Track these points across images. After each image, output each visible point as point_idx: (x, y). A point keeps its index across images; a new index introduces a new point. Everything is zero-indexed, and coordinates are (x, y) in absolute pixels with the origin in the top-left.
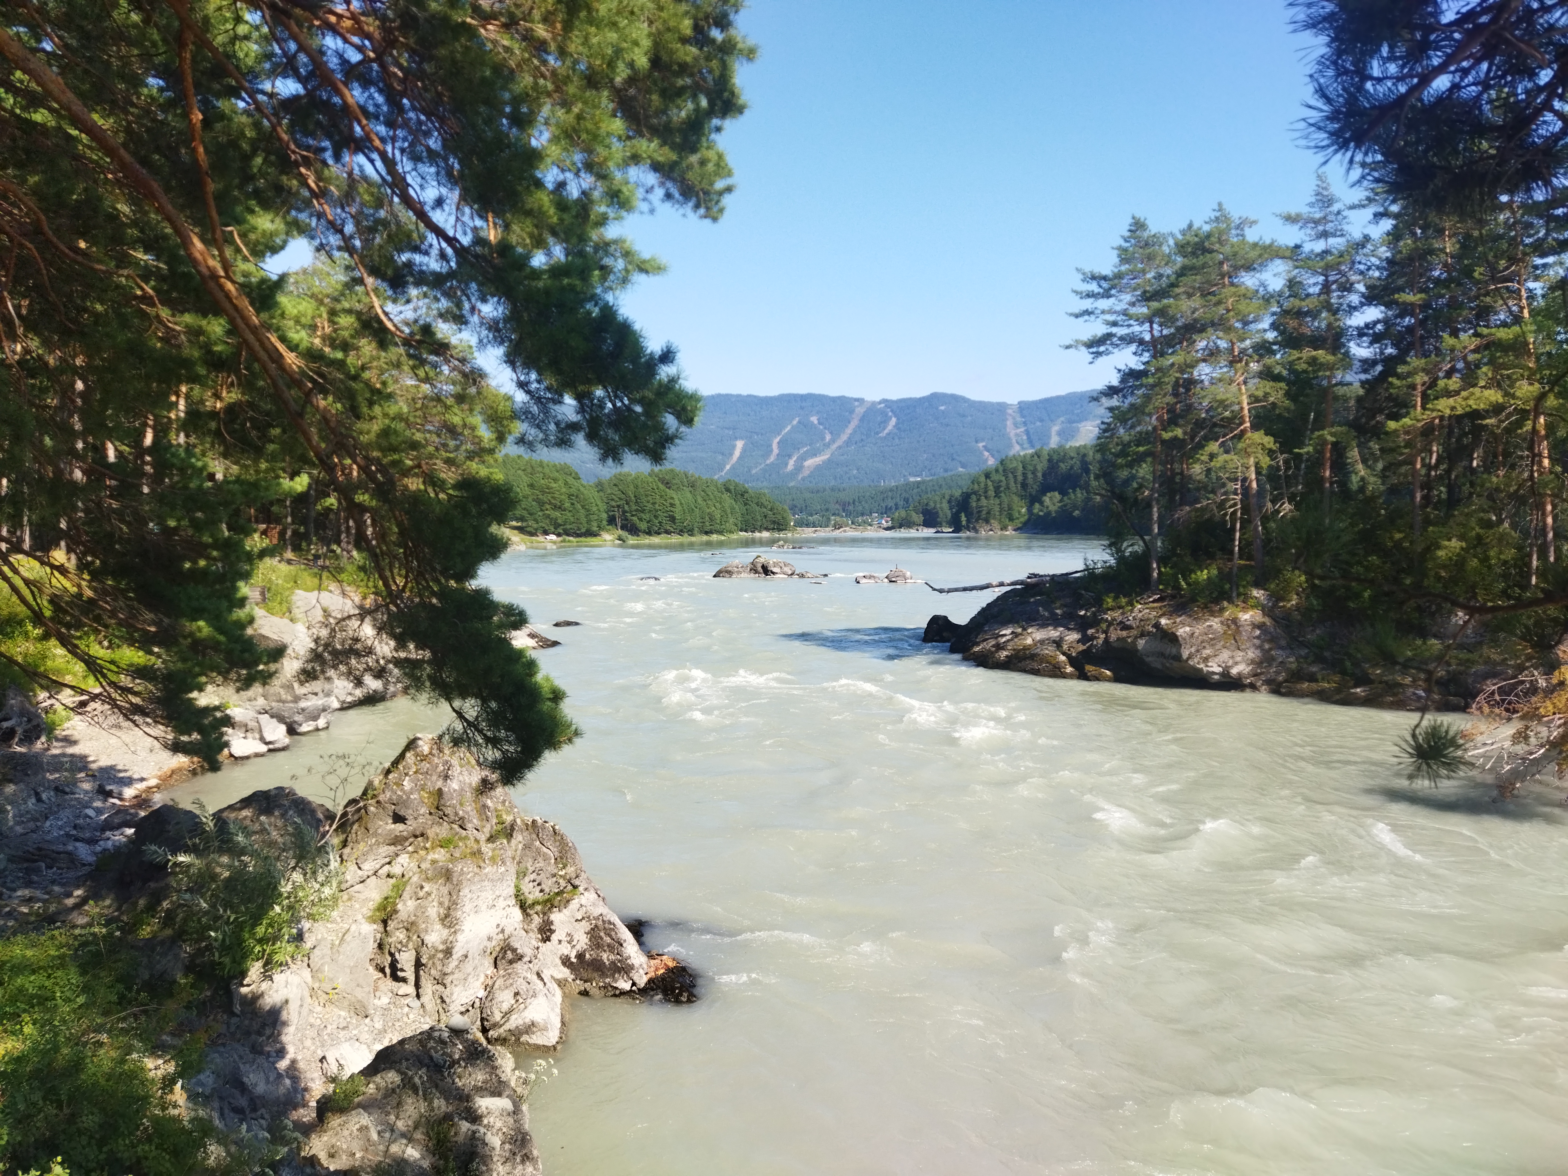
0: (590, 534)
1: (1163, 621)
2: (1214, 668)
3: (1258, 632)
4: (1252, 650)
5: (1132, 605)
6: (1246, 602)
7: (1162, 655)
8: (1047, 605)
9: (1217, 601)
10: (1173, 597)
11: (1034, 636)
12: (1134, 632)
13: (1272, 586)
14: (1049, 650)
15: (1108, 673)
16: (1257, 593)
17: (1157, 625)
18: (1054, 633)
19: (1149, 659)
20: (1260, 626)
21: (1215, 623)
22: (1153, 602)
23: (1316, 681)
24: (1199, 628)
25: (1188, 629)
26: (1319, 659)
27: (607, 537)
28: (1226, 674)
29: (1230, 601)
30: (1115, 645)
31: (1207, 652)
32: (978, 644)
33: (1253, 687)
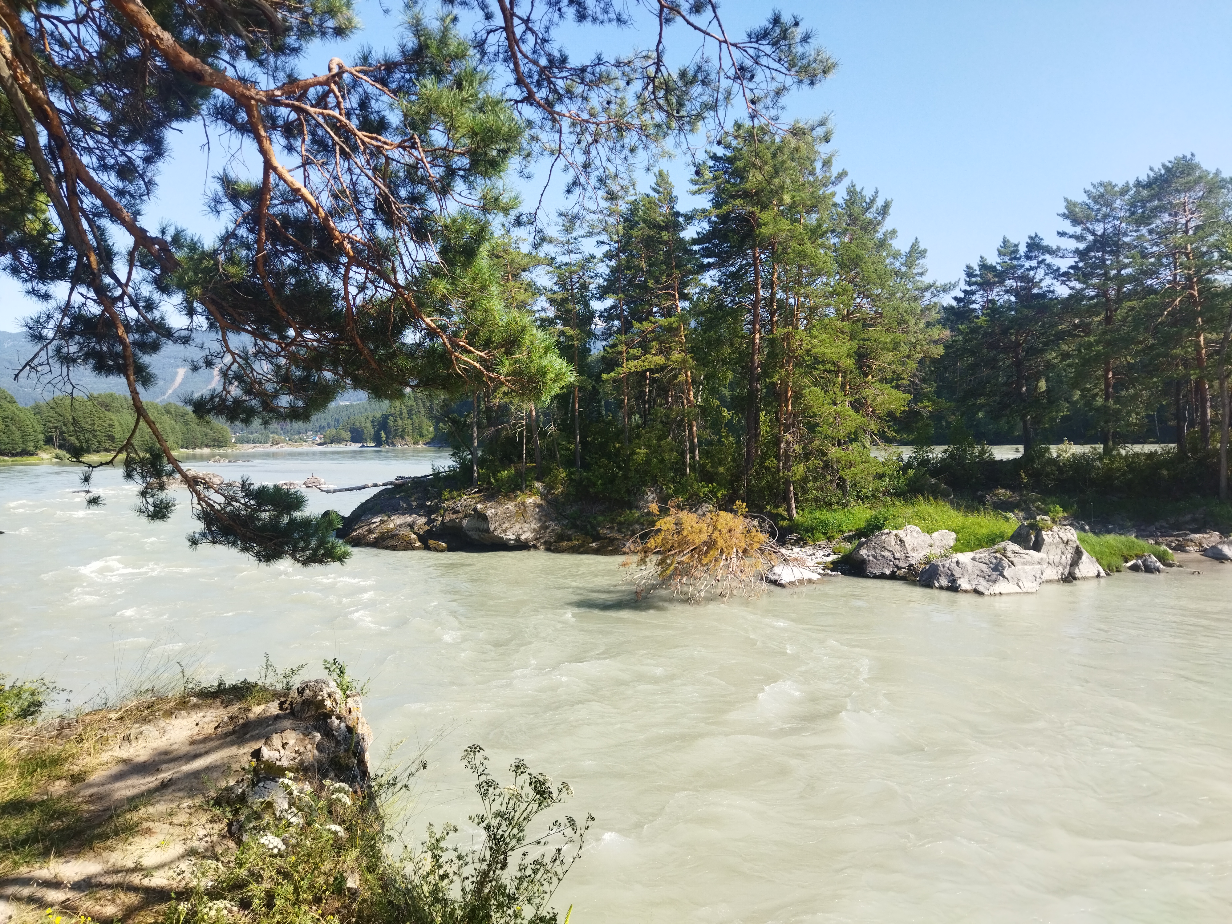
0: (25, 453)
1: (479, 506)
2: (510, 536)
3: (537, 510)
4: (534, 522)
5: (461, 496)
6: (532, 491)
7: (478, 529)
8: (405, 499)
9: (513, 491)
10: (487, 489)
11: (396, 521)
12: (461, 515)
13: (547, 480)
14: (405, 531)
15: (444, 544)
16: (538, 485)
17: (475, 509)
18: (409, 519)
19: (470, 533)
20: (539, 506)
21: (511, 506)
22: (475, 493)
23: (571, 540)
24: (501, 510)
25: (493, 510)
26: (574, 526)
27: (45, 455)
28: (518, 540)
29: (521, 491)
30: (448, 524)
31: (505, 526)
32: (355, 530)
33: (535, 547)
